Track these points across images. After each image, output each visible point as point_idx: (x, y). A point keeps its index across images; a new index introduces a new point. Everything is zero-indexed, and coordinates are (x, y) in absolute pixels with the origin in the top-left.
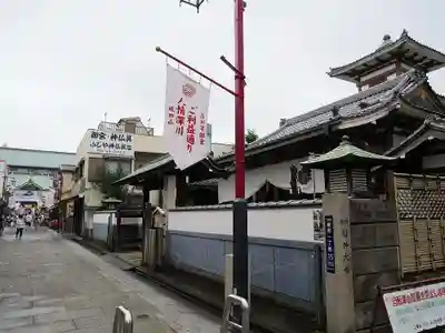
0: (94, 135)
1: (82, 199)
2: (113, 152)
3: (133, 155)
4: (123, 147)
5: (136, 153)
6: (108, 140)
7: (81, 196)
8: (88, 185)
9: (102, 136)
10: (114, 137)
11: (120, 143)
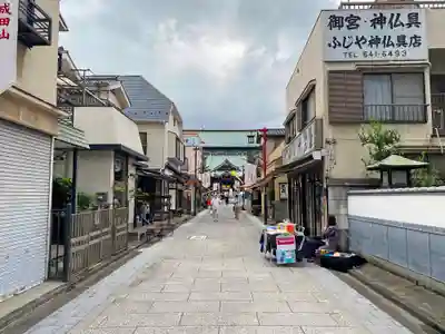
0: (335, 22)
1: (320, 163)
2: (379, 55)
3: (425, 56)
4: (402, 41)
5: (431, 52)
6: (366, 30)
7: (317, 156)
8: (329, 133)
9: (353, 21)
10: (379, 21)
11: (394, 33)
